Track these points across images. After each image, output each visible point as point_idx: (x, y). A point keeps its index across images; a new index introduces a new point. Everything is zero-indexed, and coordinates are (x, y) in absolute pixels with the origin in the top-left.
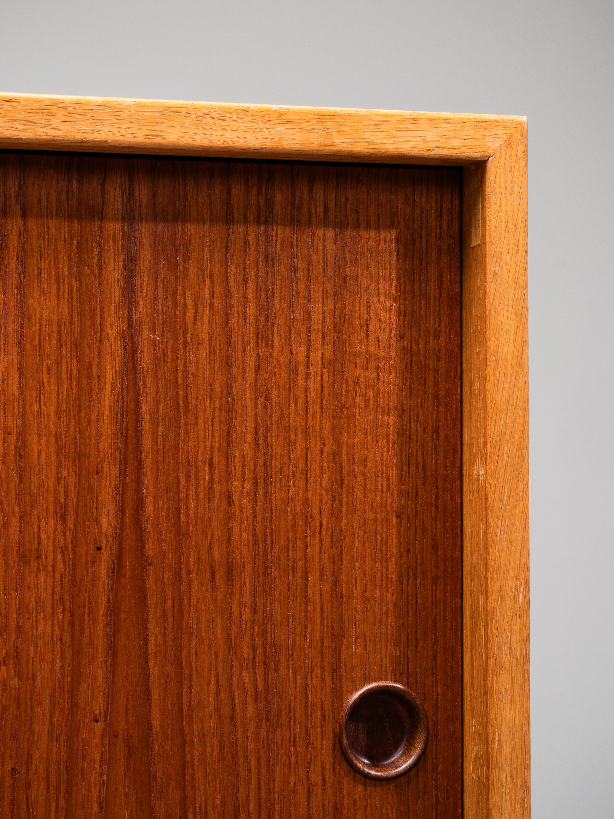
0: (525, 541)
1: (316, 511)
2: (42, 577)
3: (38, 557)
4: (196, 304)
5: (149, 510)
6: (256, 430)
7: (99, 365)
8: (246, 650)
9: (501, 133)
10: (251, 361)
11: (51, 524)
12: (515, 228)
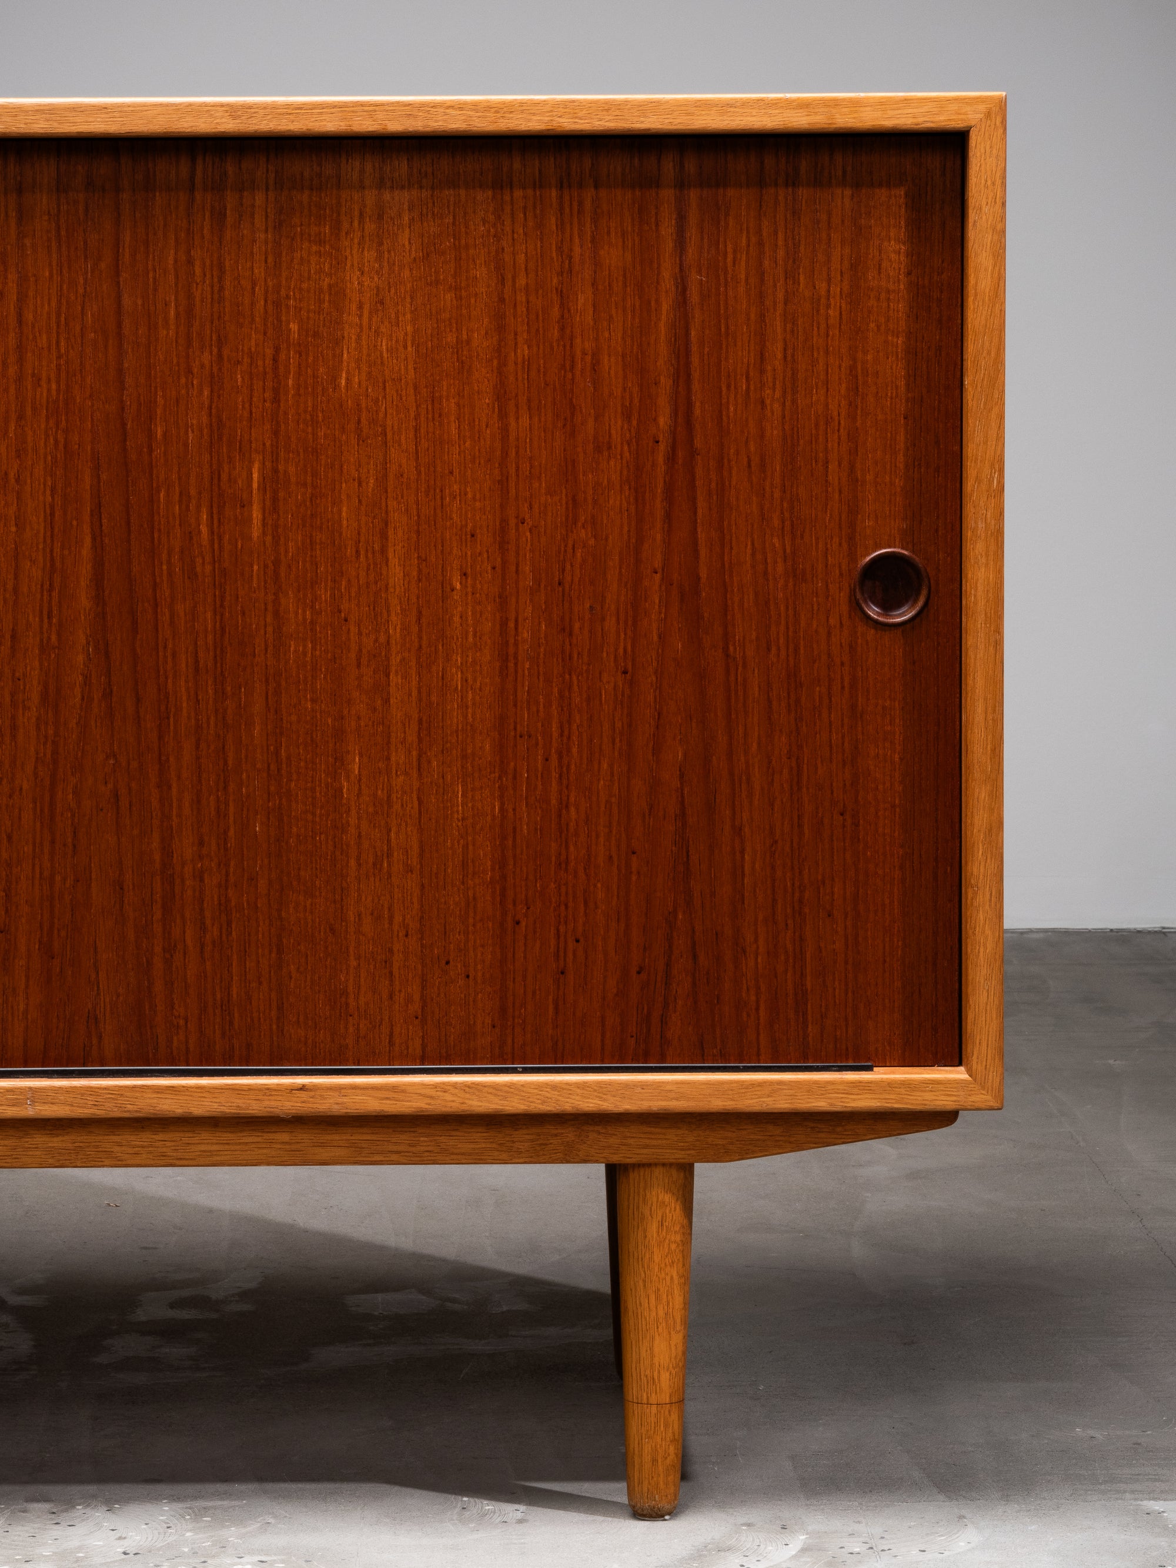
0: (1000, 438)
1: (835, 413)
2: (612, 463)
3: (609, 448)
4: (735, 252)
5: (697, 412)
6: (785, 350)
7: (657, 301)
8: (776, 522)
9: (982, 107)
10: (780, 295)
11: (619, 423)
12: (993, 184)
